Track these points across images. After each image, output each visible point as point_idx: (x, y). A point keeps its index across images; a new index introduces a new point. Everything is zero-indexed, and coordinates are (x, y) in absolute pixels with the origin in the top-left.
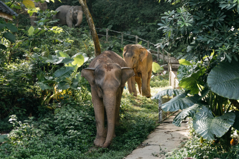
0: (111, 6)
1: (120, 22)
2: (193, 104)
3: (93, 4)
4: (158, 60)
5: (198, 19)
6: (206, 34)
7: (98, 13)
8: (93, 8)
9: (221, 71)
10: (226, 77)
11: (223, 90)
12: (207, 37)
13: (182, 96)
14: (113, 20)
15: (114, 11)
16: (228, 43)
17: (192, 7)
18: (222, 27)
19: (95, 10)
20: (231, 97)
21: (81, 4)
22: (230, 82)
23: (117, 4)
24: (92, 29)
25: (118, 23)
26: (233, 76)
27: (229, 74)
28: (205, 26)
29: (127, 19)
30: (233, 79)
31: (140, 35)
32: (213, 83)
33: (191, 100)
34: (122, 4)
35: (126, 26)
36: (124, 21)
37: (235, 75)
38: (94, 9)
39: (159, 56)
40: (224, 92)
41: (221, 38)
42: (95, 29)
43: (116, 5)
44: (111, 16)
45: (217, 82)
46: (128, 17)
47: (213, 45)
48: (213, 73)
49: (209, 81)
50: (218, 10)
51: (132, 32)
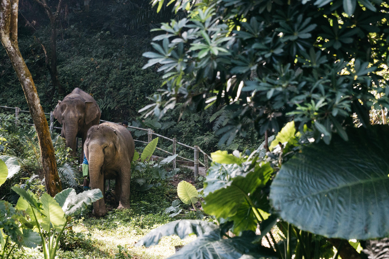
0: (99, 70)
1: (118, 102)
2: (239, 254)
3: (60, 68)
4: (195, 179)
5: (245, 38)
6: (266, 75)
7: (70, 86)
8: (61, 75)
9: (307, 169)
10: (320, 182)
11: (311, 217)
12: (268, 82)
13: (212, 237)
14: (103, 99)
15: (104, 81)
16: (320, 93)
17: (233, 11)
18: (307, 55)
19: (64, 80)
20: (333, 233)
21: (7, 48)
22: (330, 195)
23: (110, 66)
24: (34, 105)
25: (113, 106)
26: (337, 182)
27: (326, 174)
28: (263, 53)
29: (131, 96)
30: (338, 188)
31: (160, 130)
32: (286, 198)
33: (235, 246)
34: (121, 66)
35: (130, 110)
36: (126, 100)
37: (342, 178)
38: (61, 78)
39: (197, 171)
40: (315, 220)
41: (304, 83)
42: (39, 105)
43: (109, 69)
44: (99, 91)
45: (296, 197)
46: (135, 93)
47: (283, 101)
48: (284, 174)
49: (275, 195)
50: (297, 12)
51: (142, 123)
